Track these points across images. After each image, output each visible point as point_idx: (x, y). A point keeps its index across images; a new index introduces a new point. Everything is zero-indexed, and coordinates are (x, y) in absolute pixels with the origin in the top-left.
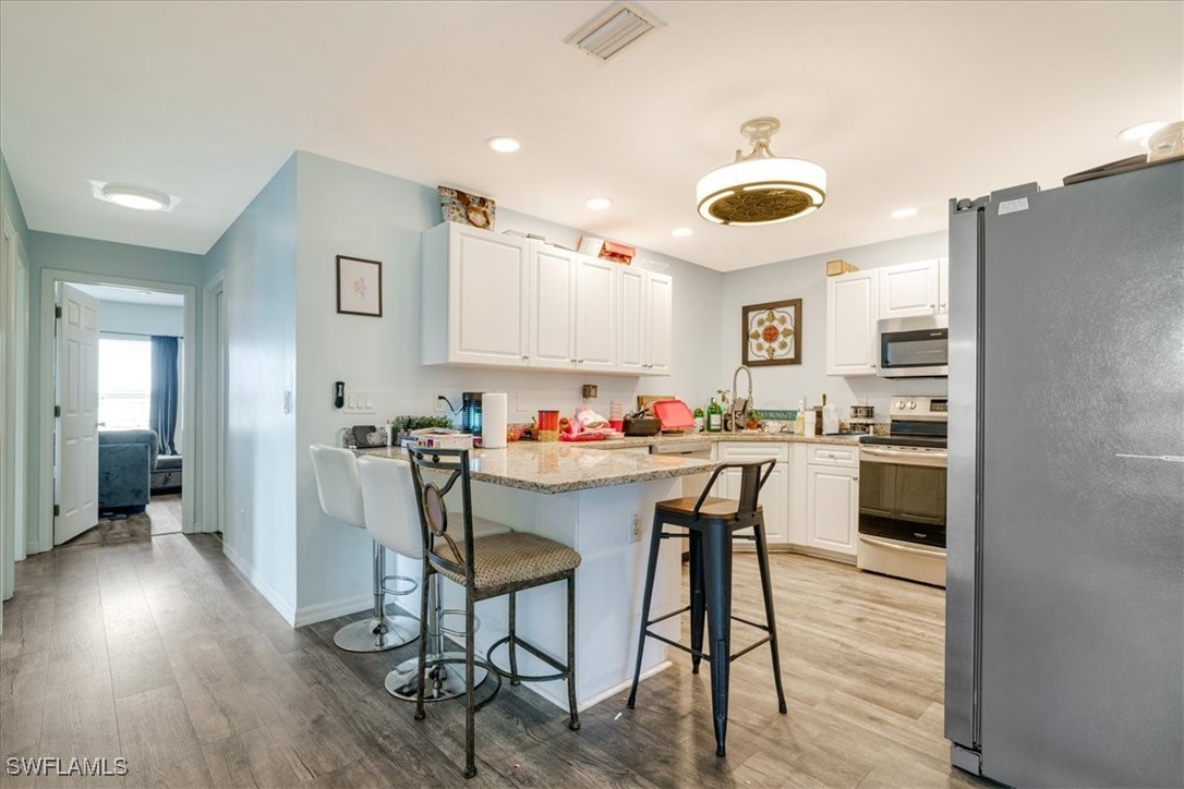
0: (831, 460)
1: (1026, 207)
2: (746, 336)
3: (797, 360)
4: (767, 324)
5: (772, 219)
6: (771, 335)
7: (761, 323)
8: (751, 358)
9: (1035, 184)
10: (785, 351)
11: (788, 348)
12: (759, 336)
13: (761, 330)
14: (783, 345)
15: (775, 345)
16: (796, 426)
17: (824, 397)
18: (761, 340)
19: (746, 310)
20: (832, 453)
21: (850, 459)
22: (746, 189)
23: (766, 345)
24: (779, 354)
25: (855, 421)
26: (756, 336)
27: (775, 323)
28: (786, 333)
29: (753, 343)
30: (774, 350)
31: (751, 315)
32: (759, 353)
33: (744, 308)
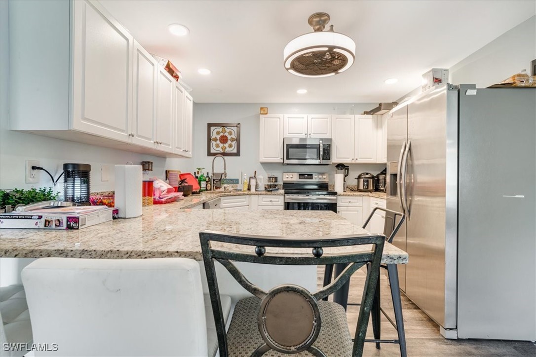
0: (271, 203)
1: (475, 94)
2: (209, 140)
3: (238, 154)
4: (222, 134)
5: (322, 74)
6: (224, 140)
7: (218, 133)
8: (212, 151)
9: (475, 85)
10: (231, 149)
11: (233, 148)
12: (217, 140)
13: (218, 137)
14: (230, 146)
15: (226, 145)
16: (239, 187)
17: (255, 172)
18: (218, 142)
19: (210, 125)
20: (271, 199)
21: (278, 202)
22: (335, 50)
23: (221, 145)
24: (228, 150)
25: (269, 184)
26: (215, 140)
27: (226, 134)
28: (233, 140)
29: (213, 143)
30: (225, 148)
31: (212, 128)
32: (217, 149)
33: (208, 124)
